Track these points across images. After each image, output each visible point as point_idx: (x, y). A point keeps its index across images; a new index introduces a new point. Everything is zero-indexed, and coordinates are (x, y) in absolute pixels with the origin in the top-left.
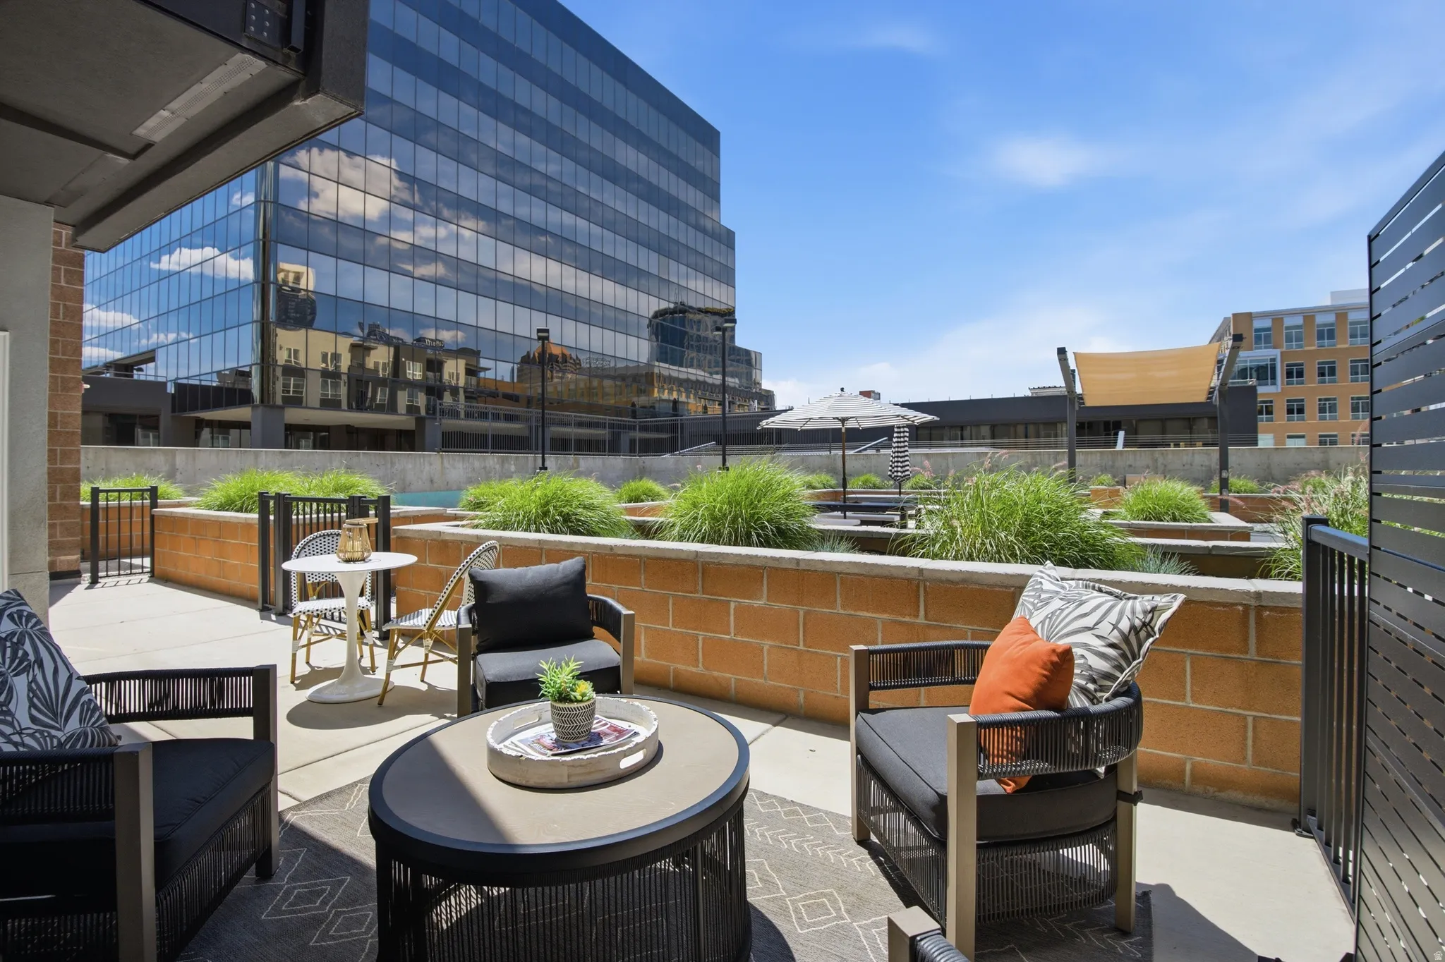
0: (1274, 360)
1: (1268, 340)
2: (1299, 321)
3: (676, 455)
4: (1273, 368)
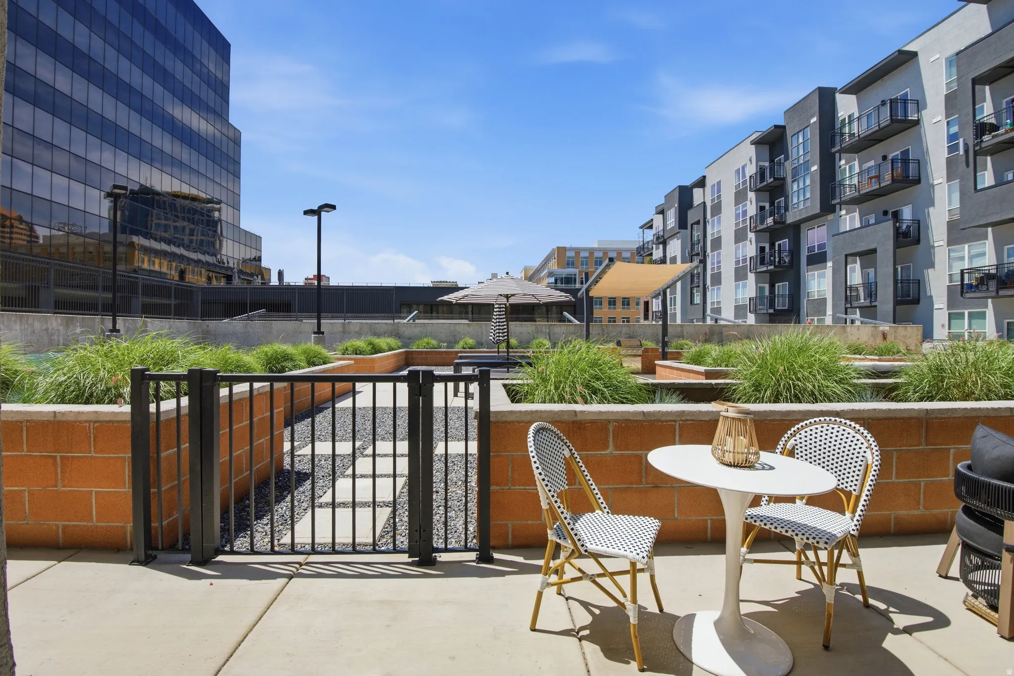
0: (575, 275)
1: (573, 264)
2: (586, 254)
3: (235, 320)
4: (575, 280)
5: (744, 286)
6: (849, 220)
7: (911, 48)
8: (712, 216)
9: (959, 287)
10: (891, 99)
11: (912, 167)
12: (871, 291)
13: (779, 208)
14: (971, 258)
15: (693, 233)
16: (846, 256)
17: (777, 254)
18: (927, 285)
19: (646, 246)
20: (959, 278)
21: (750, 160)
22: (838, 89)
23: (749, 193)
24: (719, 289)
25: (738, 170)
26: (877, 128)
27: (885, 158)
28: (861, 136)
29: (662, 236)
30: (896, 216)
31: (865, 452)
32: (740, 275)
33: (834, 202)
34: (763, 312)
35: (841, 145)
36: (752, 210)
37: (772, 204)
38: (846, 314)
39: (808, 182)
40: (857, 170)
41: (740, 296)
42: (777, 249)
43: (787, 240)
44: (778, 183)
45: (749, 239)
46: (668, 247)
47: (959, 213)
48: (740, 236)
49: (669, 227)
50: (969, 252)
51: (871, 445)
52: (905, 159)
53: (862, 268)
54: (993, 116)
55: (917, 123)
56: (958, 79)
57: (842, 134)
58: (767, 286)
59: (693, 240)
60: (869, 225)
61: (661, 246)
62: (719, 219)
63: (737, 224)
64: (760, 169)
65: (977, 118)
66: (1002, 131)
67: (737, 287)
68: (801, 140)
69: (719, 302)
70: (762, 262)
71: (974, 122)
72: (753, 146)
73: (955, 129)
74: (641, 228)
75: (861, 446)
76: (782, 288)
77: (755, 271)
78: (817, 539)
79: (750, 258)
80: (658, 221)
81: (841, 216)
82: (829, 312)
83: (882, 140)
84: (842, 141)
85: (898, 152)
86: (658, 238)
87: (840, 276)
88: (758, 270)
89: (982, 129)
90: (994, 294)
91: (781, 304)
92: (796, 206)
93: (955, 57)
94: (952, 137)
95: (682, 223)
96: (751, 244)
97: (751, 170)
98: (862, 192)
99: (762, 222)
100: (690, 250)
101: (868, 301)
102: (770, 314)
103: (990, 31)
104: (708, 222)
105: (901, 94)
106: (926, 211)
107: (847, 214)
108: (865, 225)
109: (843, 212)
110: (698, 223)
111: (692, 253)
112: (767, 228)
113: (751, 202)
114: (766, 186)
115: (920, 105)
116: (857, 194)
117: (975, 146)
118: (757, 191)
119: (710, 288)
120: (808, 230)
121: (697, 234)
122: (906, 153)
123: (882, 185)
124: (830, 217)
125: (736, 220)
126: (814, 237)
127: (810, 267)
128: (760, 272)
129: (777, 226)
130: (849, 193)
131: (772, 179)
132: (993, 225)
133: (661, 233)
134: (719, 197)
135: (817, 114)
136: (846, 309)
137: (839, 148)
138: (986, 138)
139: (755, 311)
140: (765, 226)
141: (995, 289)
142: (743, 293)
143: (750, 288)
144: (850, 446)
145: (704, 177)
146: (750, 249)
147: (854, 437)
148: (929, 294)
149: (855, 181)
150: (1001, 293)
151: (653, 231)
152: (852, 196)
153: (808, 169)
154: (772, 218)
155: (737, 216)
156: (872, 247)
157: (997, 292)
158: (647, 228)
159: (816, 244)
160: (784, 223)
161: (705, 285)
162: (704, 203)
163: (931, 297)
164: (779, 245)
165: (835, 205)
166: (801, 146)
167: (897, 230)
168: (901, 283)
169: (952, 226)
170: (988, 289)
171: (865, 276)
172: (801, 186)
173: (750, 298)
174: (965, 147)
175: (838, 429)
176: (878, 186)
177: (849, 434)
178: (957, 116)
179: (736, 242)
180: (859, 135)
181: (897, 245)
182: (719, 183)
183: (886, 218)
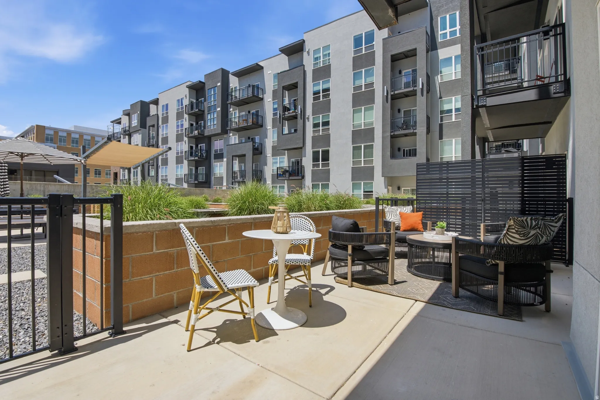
2: (65, 134)
5: (182, 167)
6: (234, 139)
7: (261, 64)
8: (163, 123)
9: (276, 175)
10: (253, 85)
11: (260, 119)
12: (243, 174)
13: (201, 126)
14: (280, 162)
15: (150, 132)
16: (233, 156)
17: (199, 151)
18: (264, 173)
19: (116, 135)
20: (276, 171)
21: (186, 96)
22: (230, 72)
23: (185, 114)
24: (166, 168)
25: (179, 100)
26: (247, 97)
27: (249, 112)
28: (240, 99)
29: (128, 130)
30: (253, 140)
31: (310, 227)
32: (179, 161)
33: (228, 128)
34: (192, 182)
35: (231, 101)
36: (186, 125)
37: (197, 123)
38: (232, 185)
39: (215, 116)
40: (237, 115)
41: (179, 173)
42: (199, 148)
43: (204, 144)
44: (200, 113)
45: (184, 141)
46: (132, 138)
47: (277, 143)
48: (179, 138)
49: (133, 125)
50: (279, 161)
51: (312, 223)
52: (257, 114)
53: (239, 163)
54: (288, 104)
55: (262, 99)
56: (278, 84)
57: (232, 96)
58: (194, 168)
59: (150, 137)
60: (242, 143)
61: (127, 137)
62: (167, 126)
63: (177, 131)
64: (191, 102)
65: (284, 104)
66: (291, 112)
67: (177, 168)
68: (212, 93)
69: (166, 176)
70: (191, 155)
71: (283, 105)
72: (187, 89)
73: (276, 106)
74: (112, 122)
75: (308, 225)
76: (202, 170)
77: (187, 159)
78: (305, 262)
79: (185, 151)
80: (125, 120)
81: (230, 136)
82: (225, 184)
83: (248, 103)
84: (232, 98)
85: (254, 111)
86: (125, 131)
87: (230, 166)
88: (189, 159)
89: (285, 109)
90: (288, 178)
91: (201, 178)
92: (209, 127)
93: (277, 74)
94: (275, 109)
95: (143, 124)
96: (186, 144)
97: (186, 102)
98: (240, 126)
99: (192, 133)
100: (148, 142)
101: (242, 179)
102: (196, 184)
103: (288, 69)
104: (160, 127)
105: (256, 84)
106: (264, 139)
107: (232, 136)
108: (241, 143)
109: (231, 134)
110: (153, 126)
111: (149, 144)
112: (195, 136)
113: (186, 120)
114: (194, 113)
115: (264, 92)
116: (238, 127)
117: (283, 115)
118: (189, 114)
119: (161, 167)
120: (215, 141)
121: (153, 133)
122: (257, 112)
123: (248, 124)
124: (225, 136)
125: (177, 129)
126: (218, 145)
127: (216, 160)
128: (190, 160)
129: (200, 136)
130: (234, 126)
131: (197, 110)
132: (288, 150)
133: (127, 128)
134: (167, 113)
135: (221, 81)
136: (232, 182)
137: (230, 102)
138: (286, 113)
139: (187, 182)
140: (193, 135)
141: (288, 176)
142: (181, 171)
143: (184, 169)
144: (304, 225)
145: (158, 99)
146: (185, 147)
147: (305, 221)
148: (265, 177)
149: (237, 120)
150: (291, 178)
151: (121, 126)
152: (234, 127)
153: (215, 109)
154: (197, 131)
155: (178, 126)
156: (244, 153)
157: (289, 178)
158: (116, 123)
159: (219, 149)
160: (203, 135)
161: (157, 165)
162: (158, 115)
163: (266, 178)
164: (201, 147)
165: (227, 130)
166: (213, 96)
167: (254, 146)
168: (255, 171)
169: (273, 148)
170: (285, 176)
171: (240, 167)
172: (212, 117)
173: (185, 174)
174: (279, 115)
175: (299, 219)
176: (246, 125)
177: (303, 220)
178: (277, 100)
179: (177, 142)
180: (239, 98)
181: (254, 154)
182: (167, 105)
183: (249, 140)
